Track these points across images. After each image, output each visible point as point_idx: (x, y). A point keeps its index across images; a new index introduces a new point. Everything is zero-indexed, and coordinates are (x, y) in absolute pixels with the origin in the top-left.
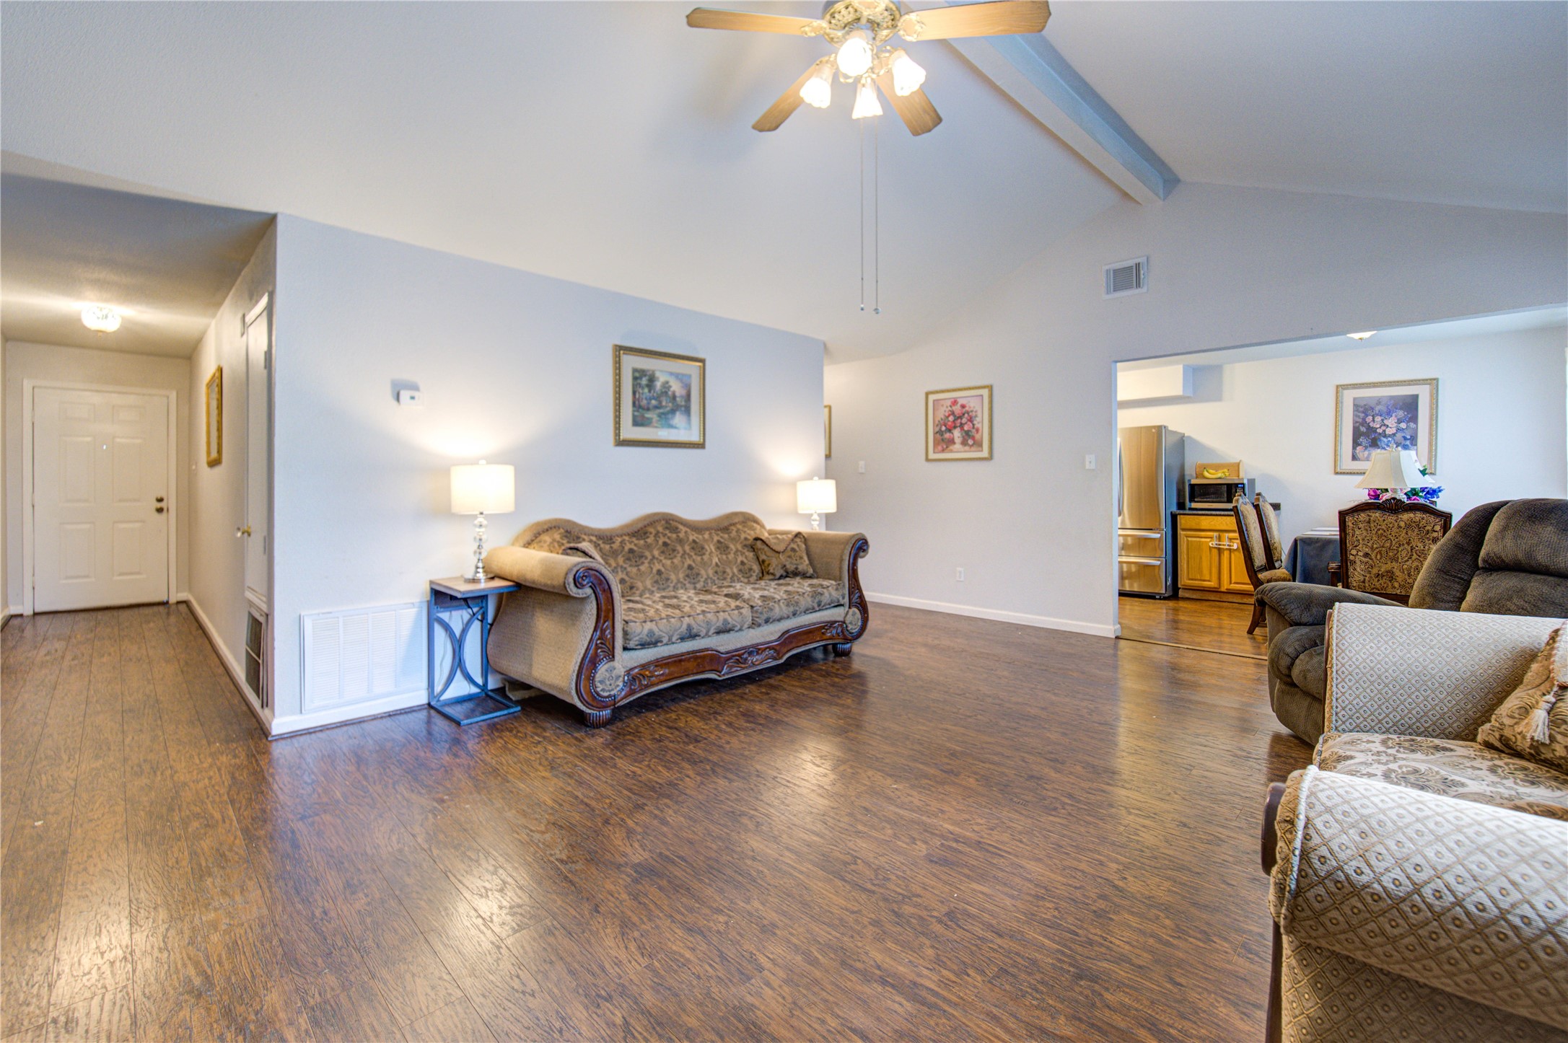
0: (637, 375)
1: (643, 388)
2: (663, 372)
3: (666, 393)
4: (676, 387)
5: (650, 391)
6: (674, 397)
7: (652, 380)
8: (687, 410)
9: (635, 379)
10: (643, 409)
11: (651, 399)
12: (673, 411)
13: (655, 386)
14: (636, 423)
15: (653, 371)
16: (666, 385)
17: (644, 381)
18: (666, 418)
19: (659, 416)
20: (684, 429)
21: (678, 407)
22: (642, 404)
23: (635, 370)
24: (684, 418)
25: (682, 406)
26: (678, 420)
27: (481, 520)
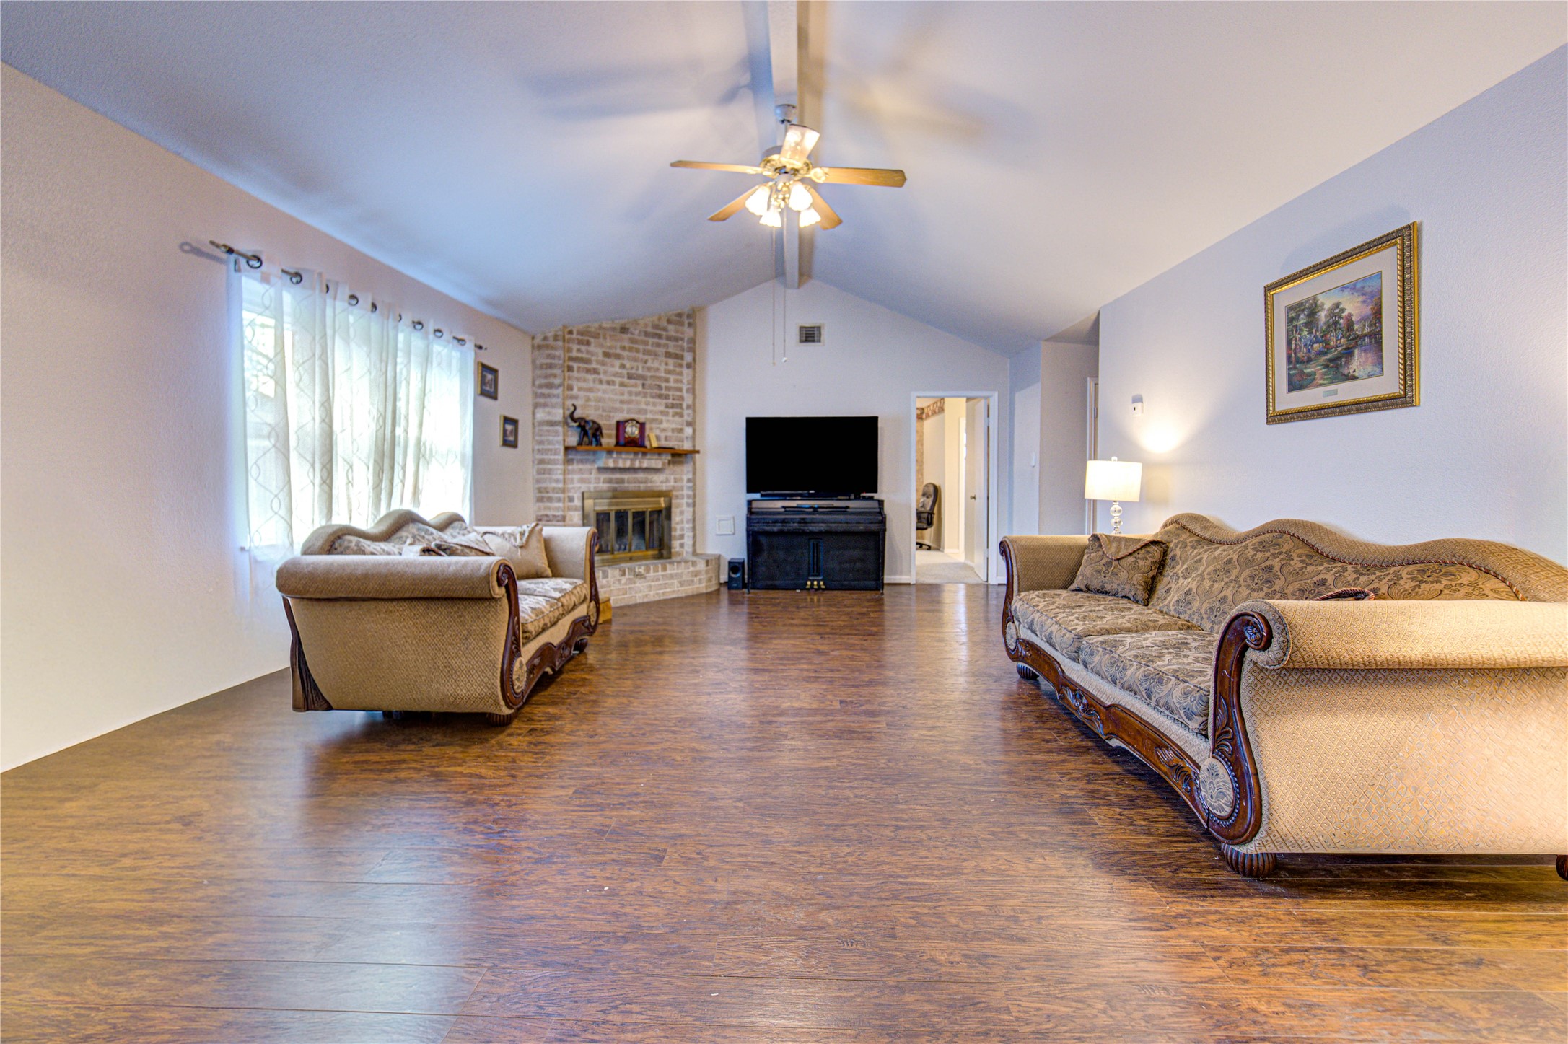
0: (1293, 314)
1: (1301, 330)
2: (1328, 292)
3: (1336, 323)
4: (1354, 307)
5: (1310, 333)
6: (1350, 326)
7: (1313, 312)
8: (1376, 340)
9: (1290, 321)
10: (1302, 362)
11: (1312, 343)
12: (1348, 353)
13: (1318, 319)
14: (1293, 387)
15: (1315, 299)
16: (1336, 310)
17: (1303, 319)
18: (1337, 367)
19: (1326, 366)
20: (1371, 376)
21: (1356, 340)
22: (1300, 355)
23: (1290, 309)
24: (1371, 357)
25: (1363, 337)
26: (1358, 363)
27: (1116, 507)
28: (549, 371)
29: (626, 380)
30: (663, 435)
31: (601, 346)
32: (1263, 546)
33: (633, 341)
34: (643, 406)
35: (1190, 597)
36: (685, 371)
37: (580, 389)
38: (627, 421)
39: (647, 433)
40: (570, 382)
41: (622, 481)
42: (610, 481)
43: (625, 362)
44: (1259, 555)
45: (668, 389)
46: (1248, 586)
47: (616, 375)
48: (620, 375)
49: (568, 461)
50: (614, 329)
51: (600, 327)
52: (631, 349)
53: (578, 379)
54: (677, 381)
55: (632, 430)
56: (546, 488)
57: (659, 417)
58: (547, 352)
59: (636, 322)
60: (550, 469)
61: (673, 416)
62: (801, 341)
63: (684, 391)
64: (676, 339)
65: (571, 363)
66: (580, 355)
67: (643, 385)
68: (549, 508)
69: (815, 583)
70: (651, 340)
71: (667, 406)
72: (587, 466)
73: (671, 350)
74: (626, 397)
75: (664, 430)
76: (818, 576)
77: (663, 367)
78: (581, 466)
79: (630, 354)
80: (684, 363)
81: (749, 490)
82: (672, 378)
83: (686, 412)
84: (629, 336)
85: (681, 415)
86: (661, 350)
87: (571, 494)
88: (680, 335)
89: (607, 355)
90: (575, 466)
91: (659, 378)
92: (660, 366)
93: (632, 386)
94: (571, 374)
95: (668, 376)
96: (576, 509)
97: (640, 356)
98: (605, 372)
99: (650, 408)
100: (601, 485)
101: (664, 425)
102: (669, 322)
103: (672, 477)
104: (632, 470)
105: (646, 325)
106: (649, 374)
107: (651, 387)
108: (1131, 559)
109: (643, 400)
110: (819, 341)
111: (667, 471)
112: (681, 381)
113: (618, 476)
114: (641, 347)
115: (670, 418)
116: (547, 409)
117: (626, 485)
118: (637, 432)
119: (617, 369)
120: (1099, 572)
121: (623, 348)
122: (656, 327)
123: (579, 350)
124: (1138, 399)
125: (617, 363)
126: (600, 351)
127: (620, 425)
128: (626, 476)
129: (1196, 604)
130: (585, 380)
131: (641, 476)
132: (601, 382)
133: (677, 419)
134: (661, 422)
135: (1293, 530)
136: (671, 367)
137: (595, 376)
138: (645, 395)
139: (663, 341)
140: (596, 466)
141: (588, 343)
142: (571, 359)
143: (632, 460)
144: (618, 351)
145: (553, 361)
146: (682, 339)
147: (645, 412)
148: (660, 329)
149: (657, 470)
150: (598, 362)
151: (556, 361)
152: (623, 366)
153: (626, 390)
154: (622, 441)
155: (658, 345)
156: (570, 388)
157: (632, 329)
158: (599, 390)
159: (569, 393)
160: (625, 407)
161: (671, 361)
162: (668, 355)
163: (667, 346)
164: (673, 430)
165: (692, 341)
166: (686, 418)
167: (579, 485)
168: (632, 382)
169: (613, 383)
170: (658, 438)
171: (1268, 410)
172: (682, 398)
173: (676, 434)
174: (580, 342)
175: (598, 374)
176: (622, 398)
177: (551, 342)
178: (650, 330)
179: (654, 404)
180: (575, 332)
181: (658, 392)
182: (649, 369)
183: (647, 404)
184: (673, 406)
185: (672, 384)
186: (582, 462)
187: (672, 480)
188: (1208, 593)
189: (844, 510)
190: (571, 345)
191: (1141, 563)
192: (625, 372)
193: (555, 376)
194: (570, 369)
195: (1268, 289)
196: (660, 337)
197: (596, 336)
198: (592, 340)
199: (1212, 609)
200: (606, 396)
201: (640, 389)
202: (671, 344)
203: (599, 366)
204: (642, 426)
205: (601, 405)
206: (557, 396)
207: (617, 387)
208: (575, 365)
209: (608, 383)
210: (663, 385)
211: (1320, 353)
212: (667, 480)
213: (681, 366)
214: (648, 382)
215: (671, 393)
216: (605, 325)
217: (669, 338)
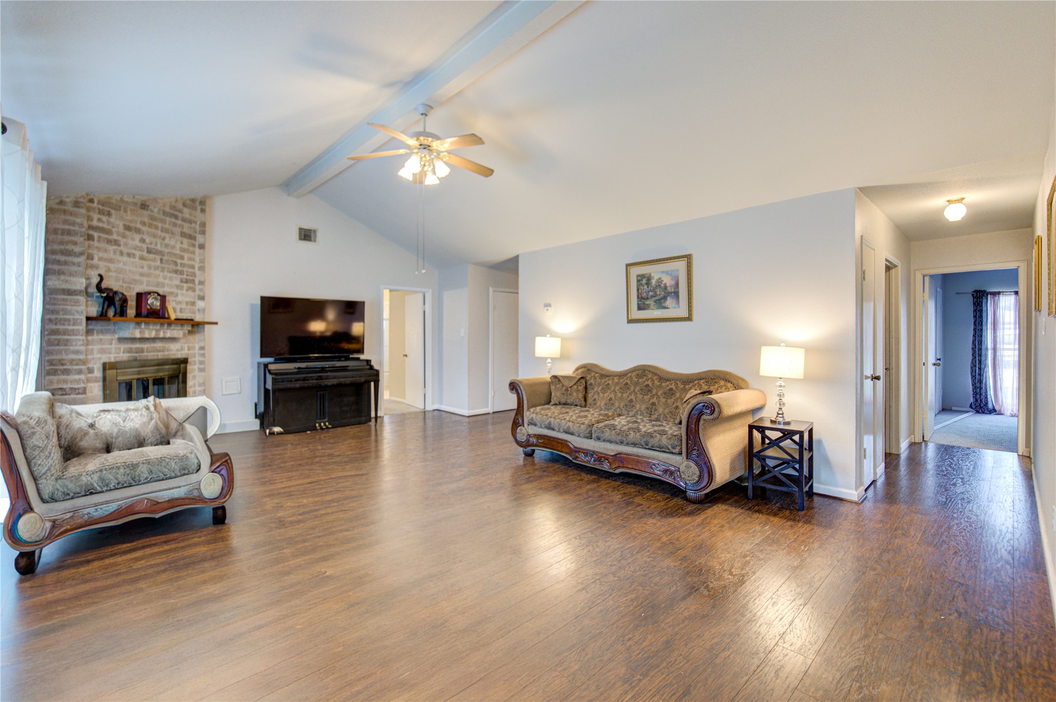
0: (639, 278)
1: (644, 286)
2: (656, 272)
3: (659, 285)
4: (668, 281)
5: (648, 287)
6: (666, 287)
7: (649, 279)
8: (676, 294)
9: (638, 281)
10: (644, 299)
11: (649, 292)
12: (665, 298)
13: (651, 283)
14: (639, 308)
15: (650, 274)
16: (659, 281)
17: (644, 281)
18: (660, 303)
19: (655, 302)
20: (674, 308)
21: (669, 294)
22: (643, 296)
23: (638, 276)
24: (674, 301)
25: (672, 292)
26: (669, 302)
27: (549, 360)
28: (66, 238)
29: (145, 254)
30: (178, 307)
31: (122, 218)
32: (638, 376)
33: (152, 218)
34: (161, 280)
35: (612, 402)
36: (197, 250)
37: (100, 259)
38: (149, 293)
39: (167, 304)
40: (90, 251)
41: (142, 351)
42: (130, 351)
43: (145, 237)
44: (640, 380)
45: (183, 265)
46: (641, 394)
47: (136, 248)
48: (141, 249)
49: (89, 332)
50: (135, 204)
51: (122, 200)
52: (150, 225)
53: (99, 249)
54: (190, 259)
55: (153, 302)
56: (60, 360)
57: (175, 290)
58: (63, 217)
59: (155, 200)
60: (67, 340)
61: (187, 290)
62: (300, 239)
63: (197, 268)
64: (190, 222)
65: (91, 232)
66: (101, 225)
67: (161, 260)
68: (66, 382)
69: (322, 424)
70: (168, 219)
71: (182, 281)
72: (108, 337)
73: (186, 230)
74: (145, 270)
75: (180, 303)
76: (325, 418)
77: (178, 245)
78: (101, 337)
79: (149, 230)
80: (197, 244)
81: (263, 355)
82: (186, 256)
83: (198, 287)
84: (149, 212)
85: (194, 290)
86: (177, 230)
87: (90, 366)
88: (193, 218)
89: (127, 228)
90: (95, 337)
91: (175, 255)
92: (176, 244)
93: (152, 260)
94: (92, 243)
95: (182, 254)
96: (96, 381)
97: (159, 233)
98: (126, 244)
99: (167, 281)
100: (121, 354)
101: (180, 298)
102: (184, 205)
103: (186, 346)
104: (154, 340)
105: (164, 205)
106: (166, 250)
107: (167, 262)
108: (575, 387)
109: (162, 274)
110: (315, 241)
111: (182, 341)
112: (194, 260)
113: (138, 345)
114: (160, 225)
115: (184, 292)
116: (62, 277)
117: (145, 354)
118: (158, 304)
119: (137, 243)
120: (563, 394)
121: (144, 223)
122: (173, 207)
123: (99, 220)
124: (548, 305)
125: (138, 237)
126: (121, 224)
127: (140, 297)
128: (145, 346)
129: (617, 404)
130: (106, 251)
131: (159, 345)
132: (122, 254)
133: (190, 293)
134: (177, 295)
135: (649, 369)
136: (185, 246)
137: (116, 247)
138: (163, 270)
139: (179, 222)
140: (117, 336)
141: (109, 214)
142: (91, 227)
143: (156, 330)
144: (139, 226)
145: (72, 228)
146: (195, 222)
147: (163, 285)
148: (177, 211)
149: (173, 339)
150: (118, 234)
151: (76, 228)
152: (143, 241)
153: (145, 263)
154: (144, 312)
155: (175, 225)
156: (90, 257)
157: (151, 207)
158: (119, 262)
159: (90, 262)
160: (145, 279)
161: (185, 241)
162: (183, 235)
163: (182, 226)
164: (187, 303)
165: (203, 225)
166: (197, 292)
167: (99, 356)
168: (151, 256)
169: (134, 255)
170: (175, 310)
171: (628, 317)
172: (194, 275)
173: (189, 307)
174: (101, 212)
175: (119, 245)
176: (141, 270)
177: (69, 207)
178: (167, 209)
179: (171, 279)
180: (96, 201)
181: (175, 268)
182: (167, 246)
183: (165, 278)
184: (187, 281)
185: (186, 261)
186: (102, 332)
187: (186, 348)
188: (621, 399)
189: (344, 369)
190: (91, 214)
191: (580, 388)
192: (145, 246)
193: (75, 243)
194: (90, 238)
195: (628, 265)
196: (176, 217)
197: (118, 209)
198: (113, 211)
199: (626, 406)
200: (127, 268)
201: (158, 263)
202: (186, 225)
203: (120, 238)
204: (163, 298)
205: (121, 276)
206: (79, 265)
207: (137, 259)
208: (96, 235)
209: (129, 255)
210: (179, 261)
211: (653, 296)
212: (182, 349)
213: (194, 246)
214: (165, 258)
215: (185, 269)
216: (126, 199)
217: (184, 220)
